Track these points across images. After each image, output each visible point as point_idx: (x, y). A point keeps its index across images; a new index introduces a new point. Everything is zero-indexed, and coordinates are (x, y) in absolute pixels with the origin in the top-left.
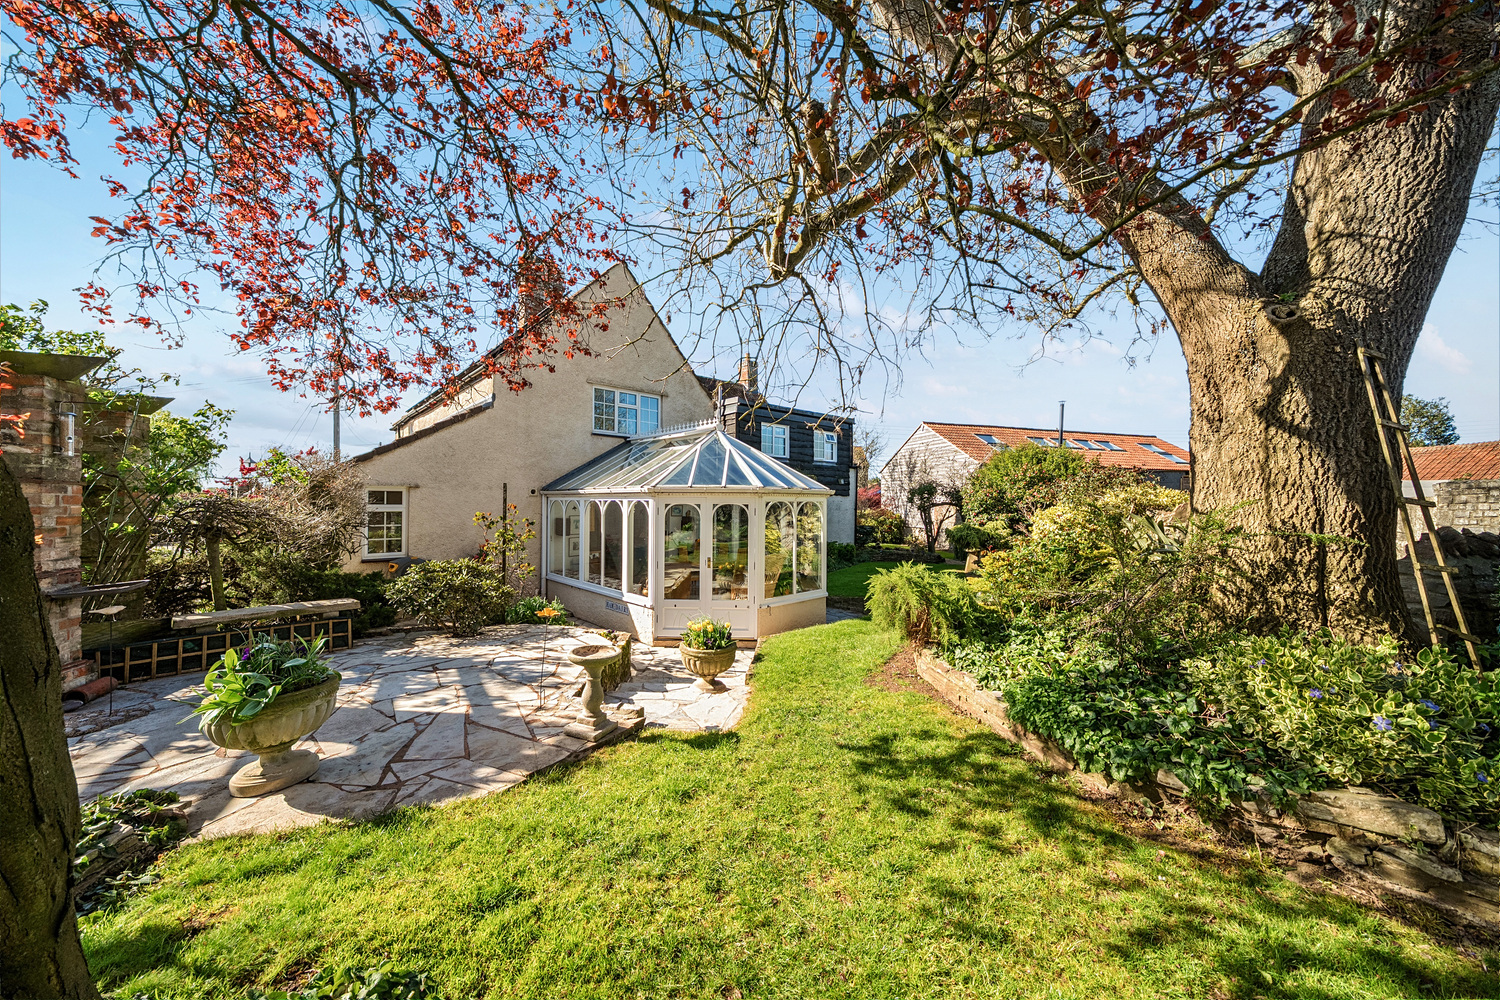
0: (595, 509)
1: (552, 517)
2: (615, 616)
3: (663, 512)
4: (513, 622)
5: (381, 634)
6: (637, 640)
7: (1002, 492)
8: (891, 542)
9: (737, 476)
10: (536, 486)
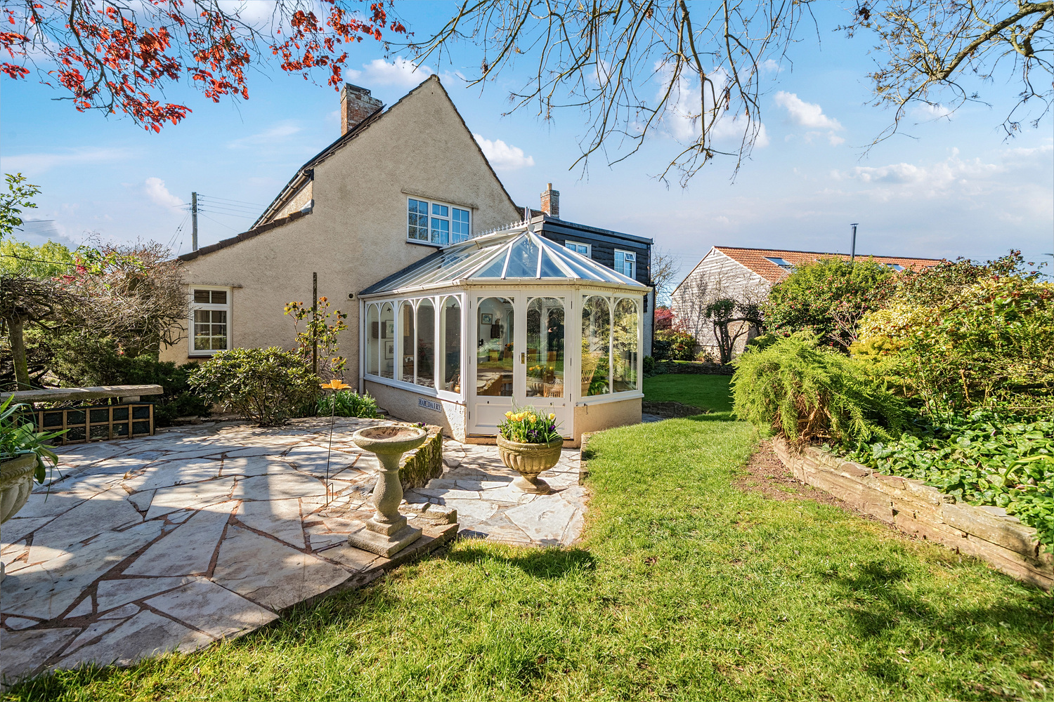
0: (408, 309)
1: (369, 321)
2: (427, 412)
3: (476, 306)
4: (325, 415)
5: (190, 423)
6: (450, 437)
7: (806, 305)
8: (682, 358)
9: (550, 268)
10: (354, 290)
